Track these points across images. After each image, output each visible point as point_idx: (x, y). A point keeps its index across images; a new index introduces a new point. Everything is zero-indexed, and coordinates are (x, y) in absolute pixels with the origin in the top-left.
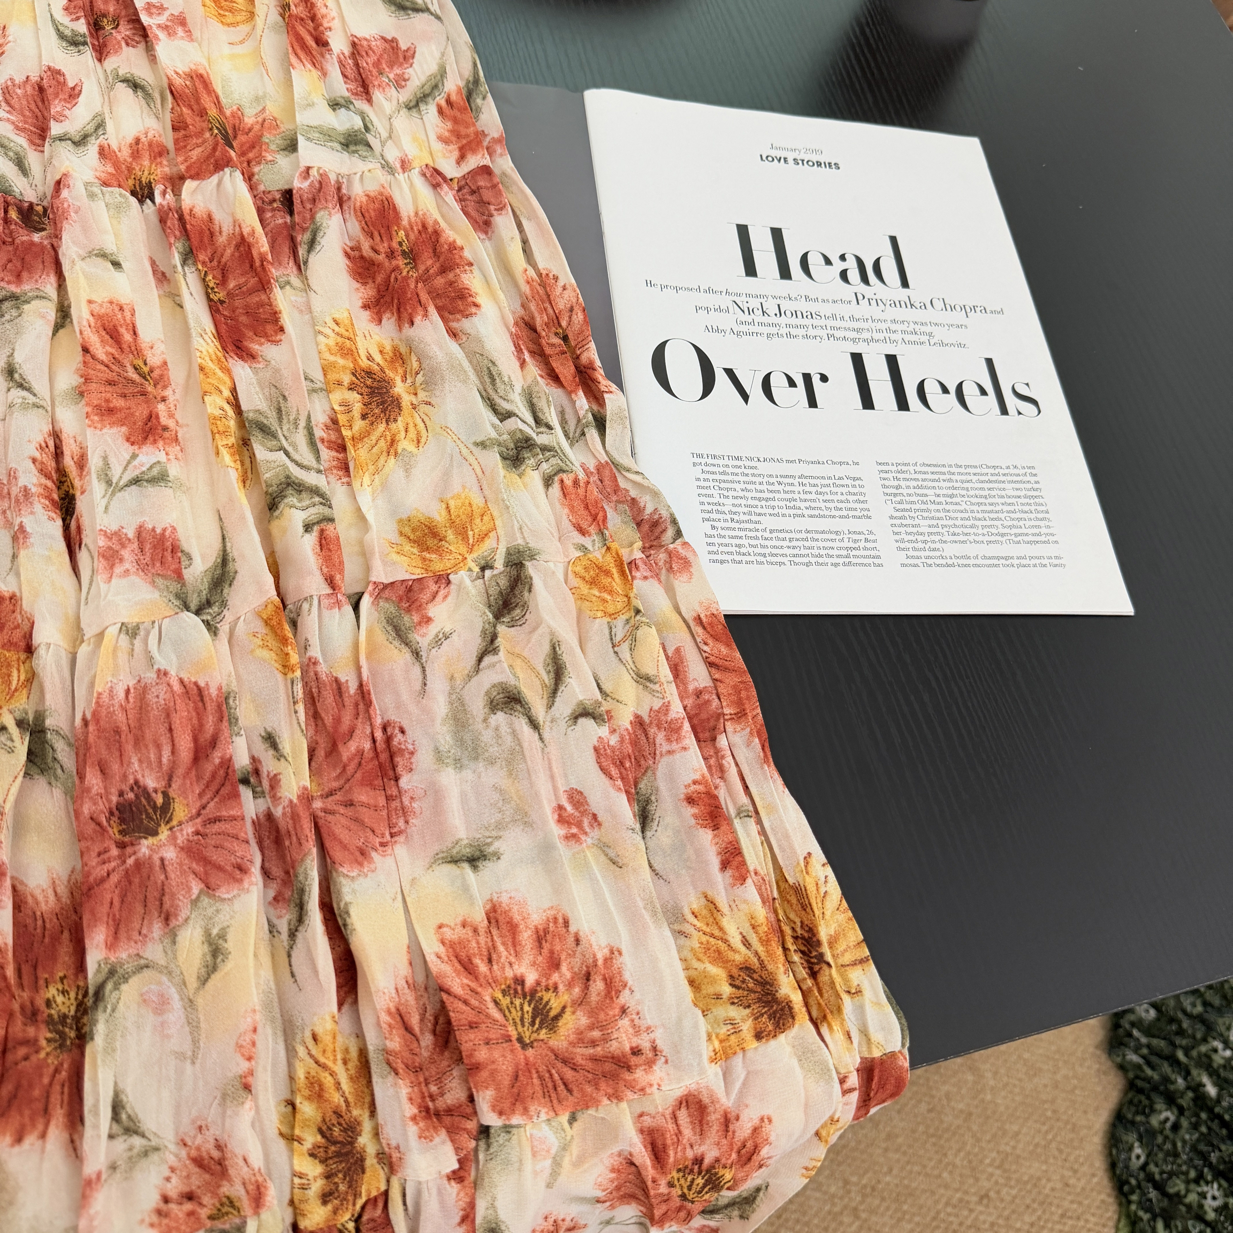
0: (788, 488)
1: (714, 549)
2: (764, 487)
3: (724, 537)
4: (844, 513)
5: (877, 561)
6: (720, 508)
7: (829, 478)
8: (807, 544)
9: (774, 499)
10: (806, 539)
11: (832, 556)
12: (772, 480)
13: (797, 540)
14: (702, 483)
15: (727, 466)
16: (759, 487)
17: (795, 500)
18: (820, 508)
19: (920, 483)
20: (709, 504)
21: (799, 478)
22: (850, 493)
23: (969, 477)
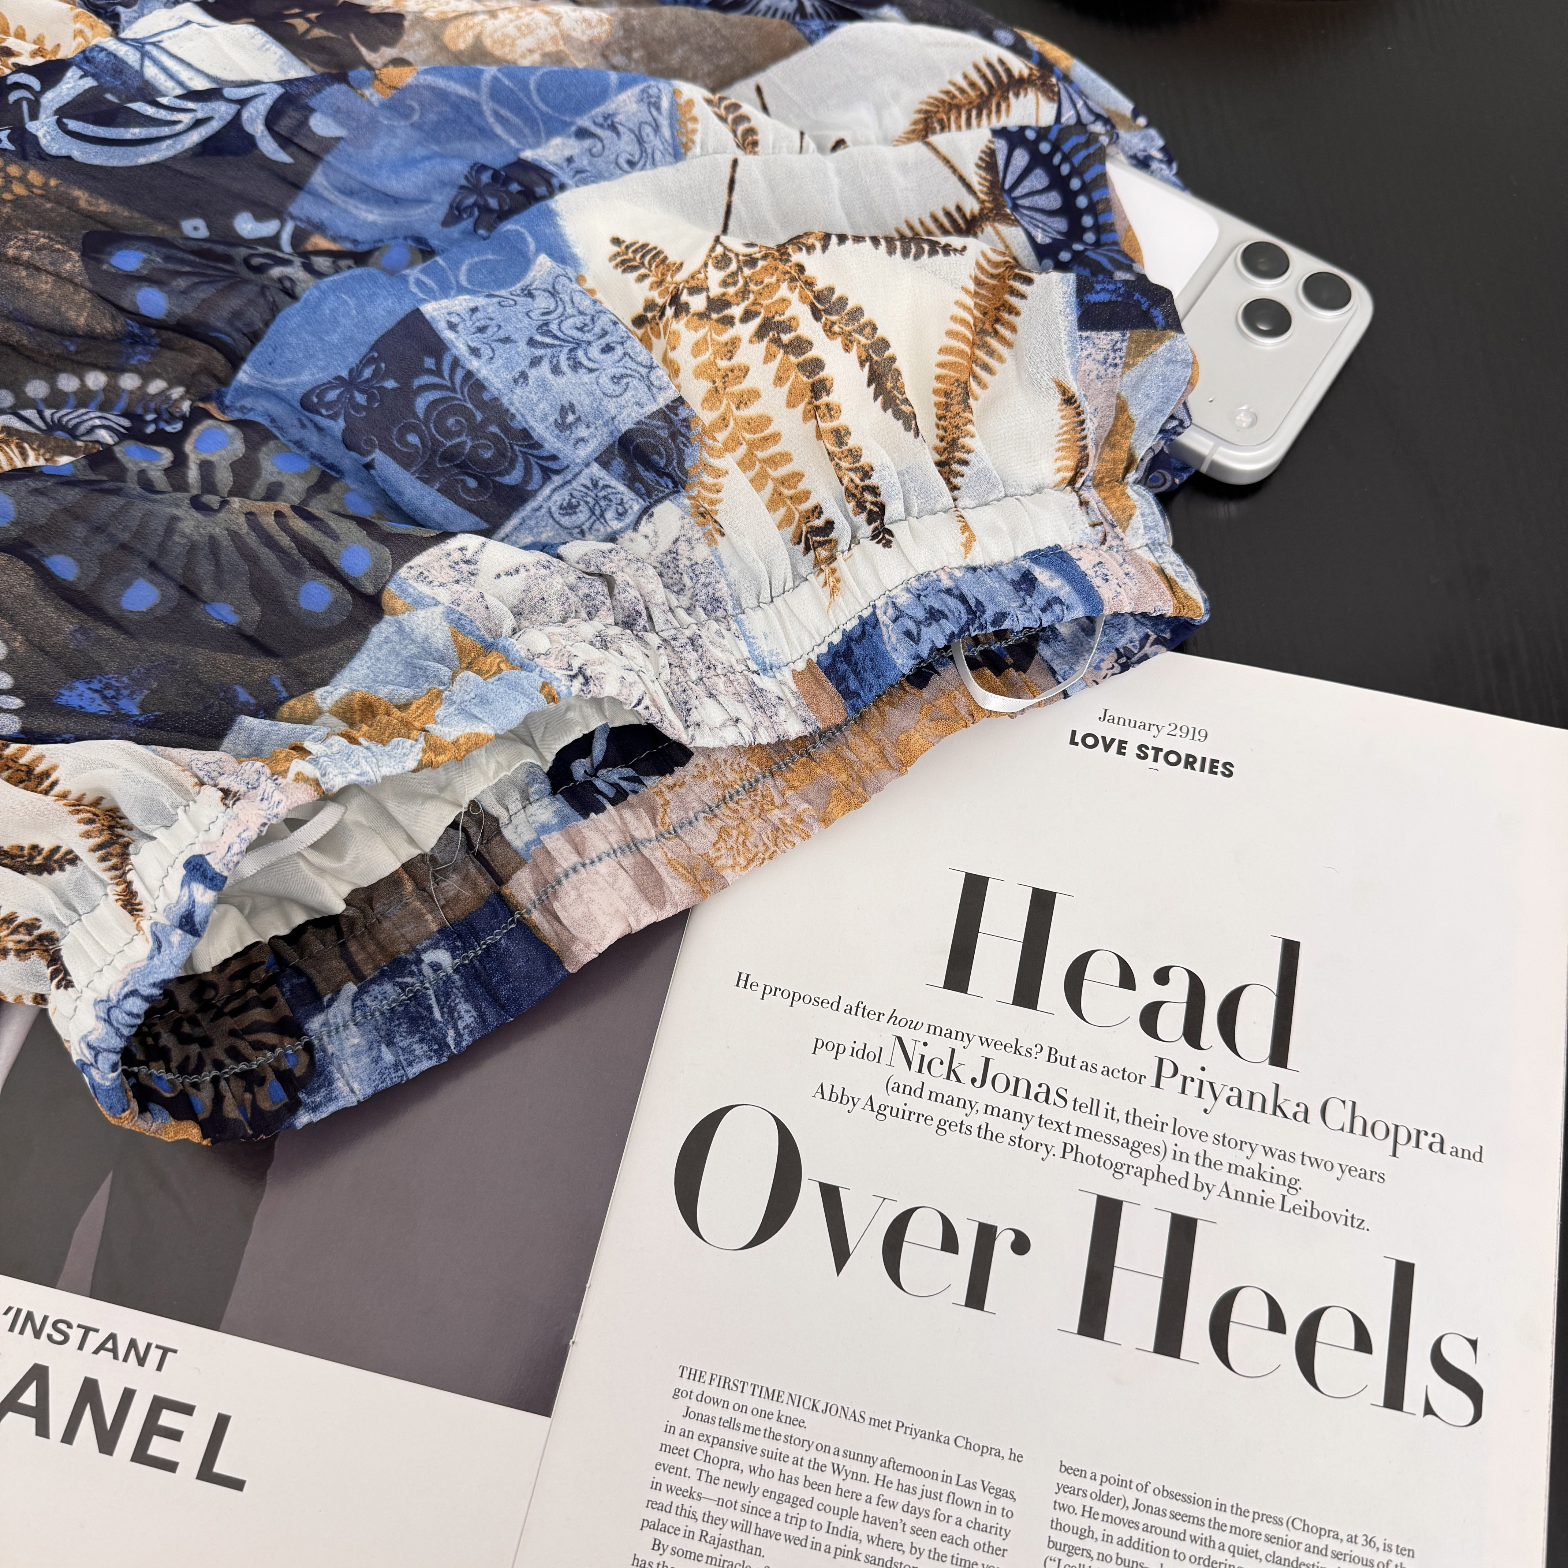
0: (850, 1485)
2: (799, 1473)
7: (947, 1479)
9: (809, 1504)
12: (823, 1459)
14: (675, 1441)
15: (743, 1409)
16: (789, 1469)
17: (853, 1515)
18: (899, 1546)
19: (1136, 1535)
20: (670, 1489)
21: (883, 1465)
22: (976, 1525)
23: (1253, 1544)
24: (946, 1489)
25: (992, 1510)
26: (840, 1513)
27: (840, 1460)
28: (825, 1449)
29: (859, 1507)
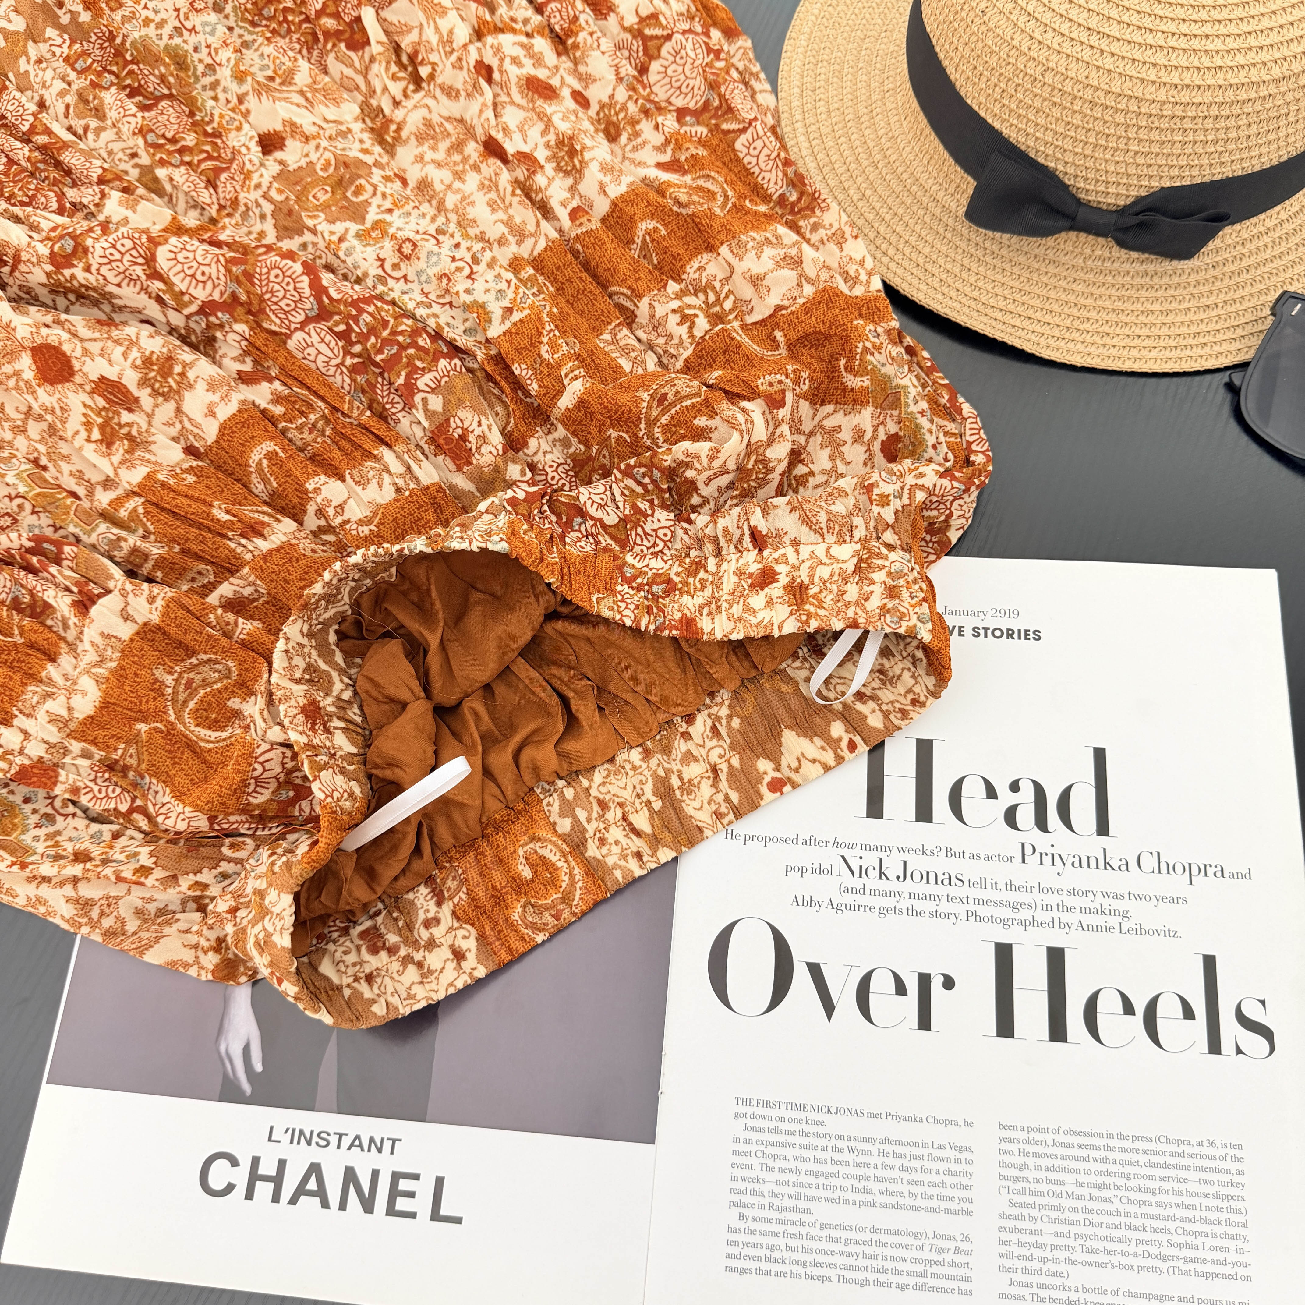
0: (862, 1159)
1: (735, 1250)
2: (826, 1156)
3: (753, 1232)
4: (934, 1204)
5: (964, 1286)
6: (757, 1187)
7: (925, 1145)
8: (868, 1250)
9: (837, 1175)
10: (869, 1243)
11: (900, 1273)
12: (840, 1144)
13: (857, 1243)
14: (741, 1147)
15: (782, 1119)
16: (820, 1155)
17: (867, 1178)
18: (901, 1194)
19: (1057, 1163)
20: (744, 1179)
21: (882, 1142)
22: (950, 1172)
23: (1134, 1157)
24: (926, 1152)
25: (958, 1161)
26: (858, 1178)
27: (852, 1144)
28: (841, 1137)
29: (870, 1172)
